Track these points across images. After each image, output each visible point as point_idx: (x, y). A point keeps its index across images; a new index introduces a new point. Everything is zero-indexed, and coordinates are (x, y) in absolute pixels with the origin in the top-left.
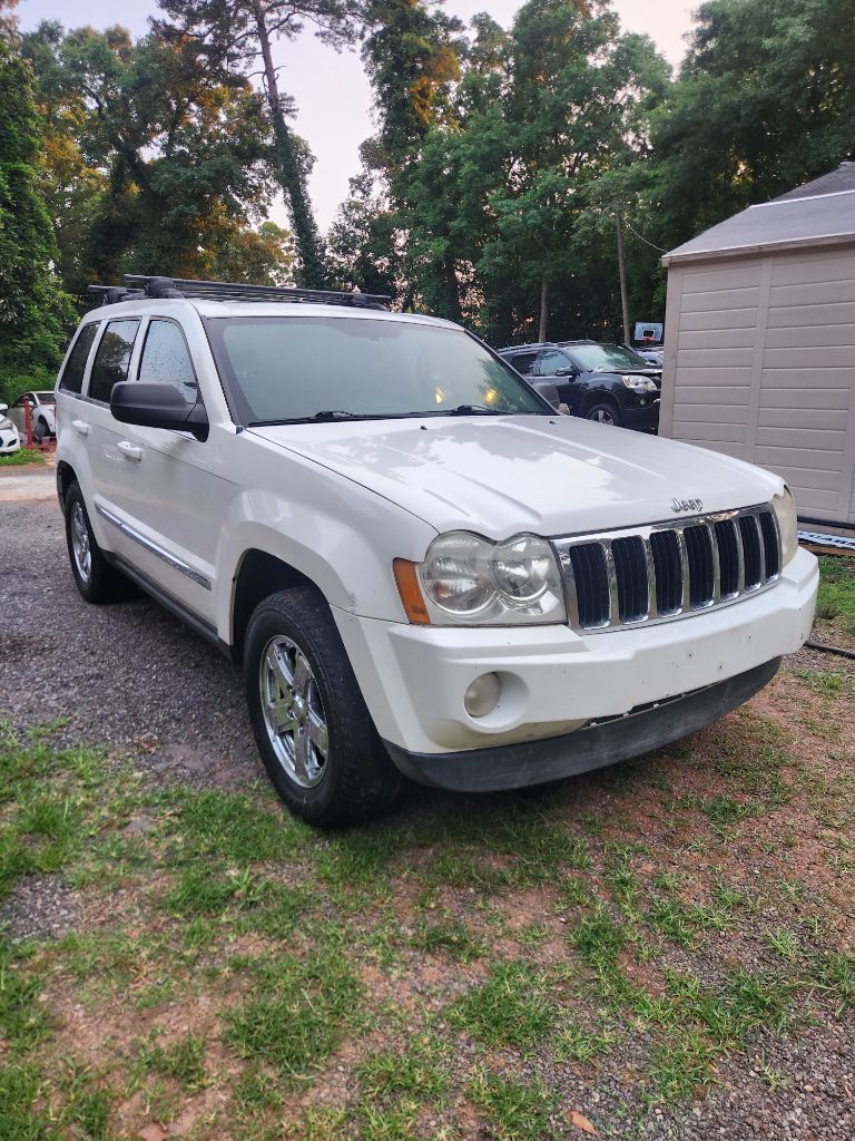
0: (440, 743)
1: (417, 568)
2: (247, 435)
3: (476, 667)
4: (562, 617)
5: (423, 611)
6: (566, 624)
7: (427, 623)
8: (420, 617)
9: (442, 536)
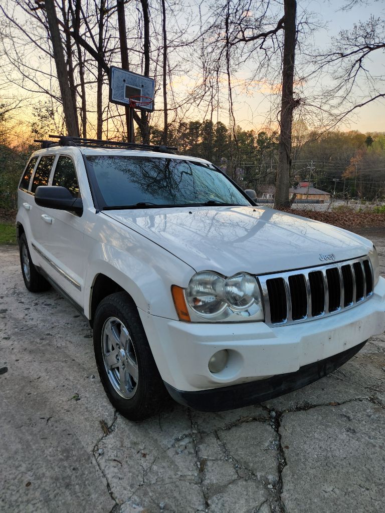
0: (194, 386)
1: (184, 291)
2: (101, 215)
3: (215, 347)
4: (262, 318)
5: (187, 314)
6: (264, 321)
7: (189, 321)
8: (185, 317)
9: (198, 274)
